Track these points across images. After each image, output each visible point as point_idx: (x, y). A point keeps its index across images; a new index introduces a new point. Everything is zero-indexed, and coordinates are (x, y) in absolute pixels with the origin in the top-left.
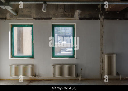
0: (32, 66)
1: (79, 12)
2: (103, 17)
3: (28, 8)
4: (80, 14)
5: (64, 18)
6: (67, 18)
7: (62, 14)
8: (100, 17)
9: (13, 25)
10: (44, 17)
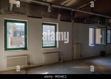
0: (27, 56)
1: (61, 16)
2: (73, 21)
3: (22, 6)
4: (61, 17)
5: (51, 19)
6: (53, 19)
7: (50, 15)
8: (72, 20)
9: (6, 20)
10: (36, 16)
